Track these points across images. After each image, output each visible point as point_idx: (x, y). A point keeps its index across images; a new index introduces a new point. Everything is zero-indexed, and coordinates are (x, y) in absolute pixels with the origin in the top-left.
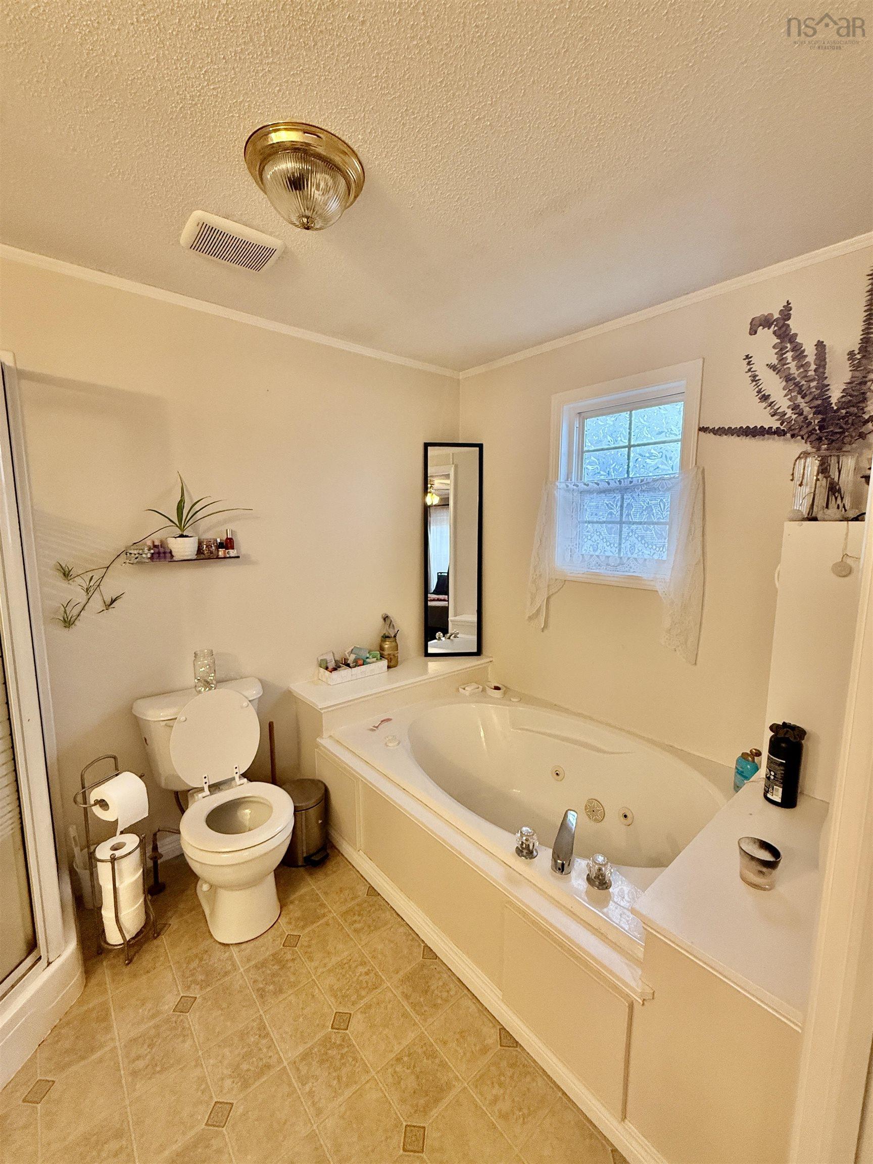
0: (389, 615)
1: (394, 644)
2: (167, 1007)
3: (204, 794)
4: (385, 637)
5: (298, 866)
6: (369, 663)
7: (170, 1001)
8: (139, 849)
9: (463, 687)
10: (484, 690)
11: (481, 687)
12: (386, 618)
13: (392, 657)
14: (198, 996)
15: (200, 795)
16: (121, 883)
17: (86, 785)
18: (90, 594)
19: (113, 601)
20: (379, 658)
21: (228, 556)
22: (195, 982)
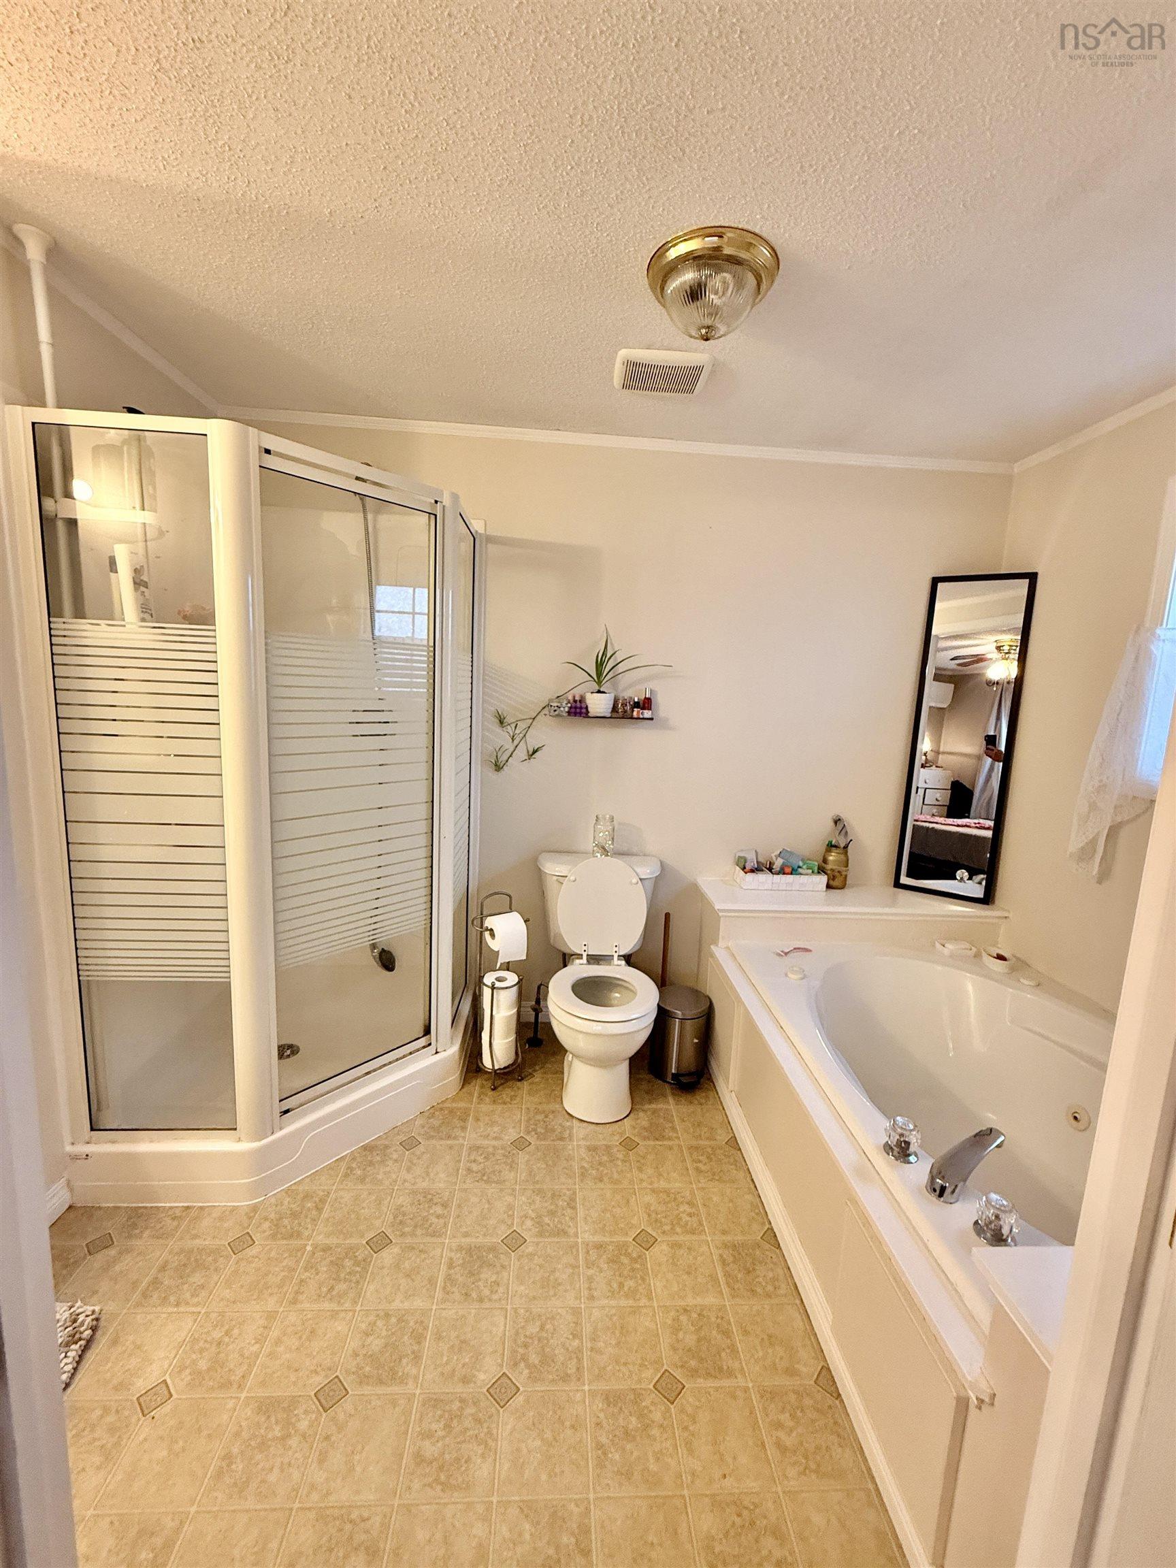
0: (843, 816)
1: (842, 857)
2: (507, 1138)
3: (581, 961)
4: (831, 846)
5: (665, 1081)
6: (801, 874)
7: (512, 1134)
8: (516, 988)
9: (943, 942)
10: (978, 955)
11: (974, 949)
12: (837, 821)
13: (837, 874)
14: (533, 1143)
15: (578, 961)
16: (498, 1013)
17: (485, 913)
18: (516, 742)
19: (535, 752)
20: (816, 871)
21: (641, 716)
22: (535, 1130)
